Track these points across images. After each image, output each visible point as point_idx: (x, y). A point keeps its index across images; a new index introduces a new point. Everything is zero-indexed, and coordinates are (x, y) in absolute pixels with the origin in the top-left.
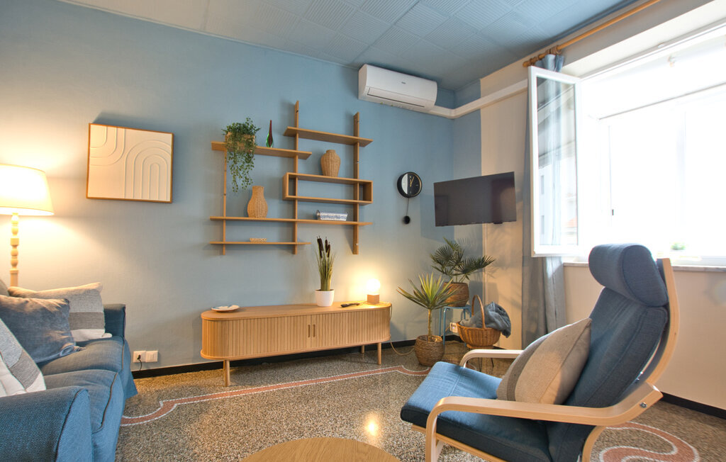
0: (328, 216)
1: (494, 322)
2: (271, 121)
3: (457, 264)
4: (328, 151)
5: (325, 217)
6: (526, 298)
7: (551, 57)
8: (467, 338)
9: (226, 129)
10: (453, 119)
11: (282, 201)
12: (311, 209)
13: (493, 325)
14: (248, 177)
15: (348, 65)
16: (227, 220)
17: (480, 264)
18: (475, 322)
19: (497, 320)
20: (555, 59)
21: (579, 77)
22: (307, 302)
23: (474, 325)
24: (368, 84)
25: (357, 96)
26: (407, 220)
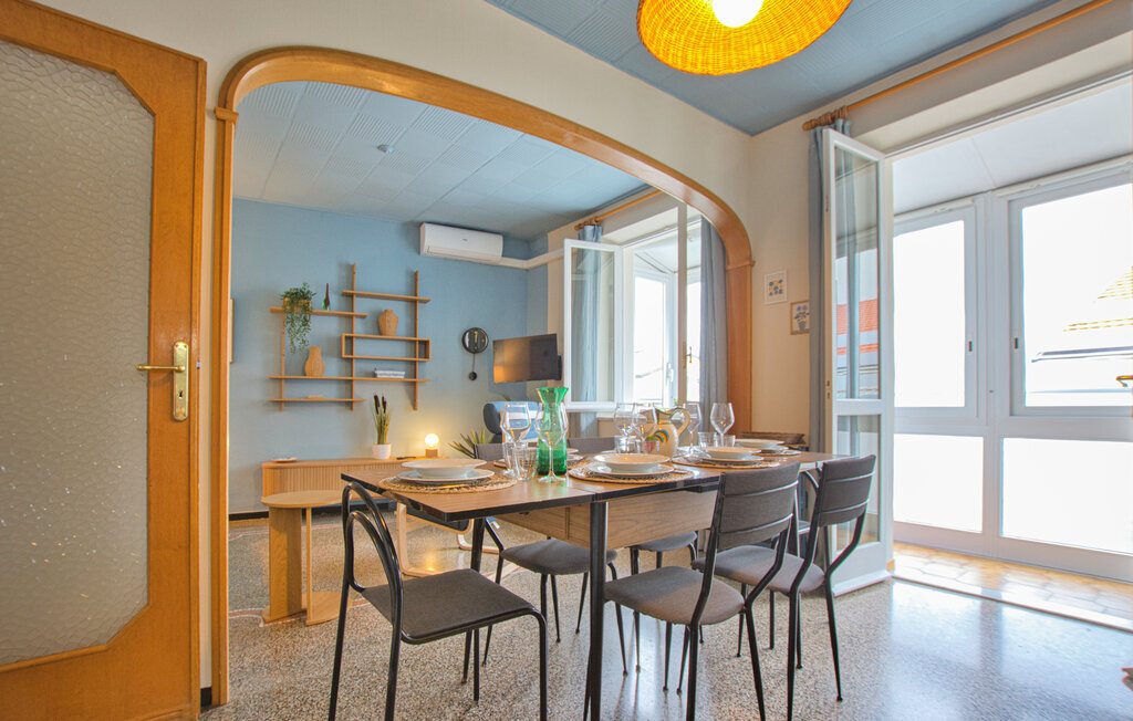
0: (385, 374)
2: (328, 284)
4: (386, 310)
5: (382, 374)
9: (284, 293)
10: (527, 270)
11: (338, 360)
12: (369, 367)
14: (305, 339)
15: (409, 222)
16: (285, 379)
22: (365, 454)
24: (428, 242)
25: (419, 253)
26: (474, 376)
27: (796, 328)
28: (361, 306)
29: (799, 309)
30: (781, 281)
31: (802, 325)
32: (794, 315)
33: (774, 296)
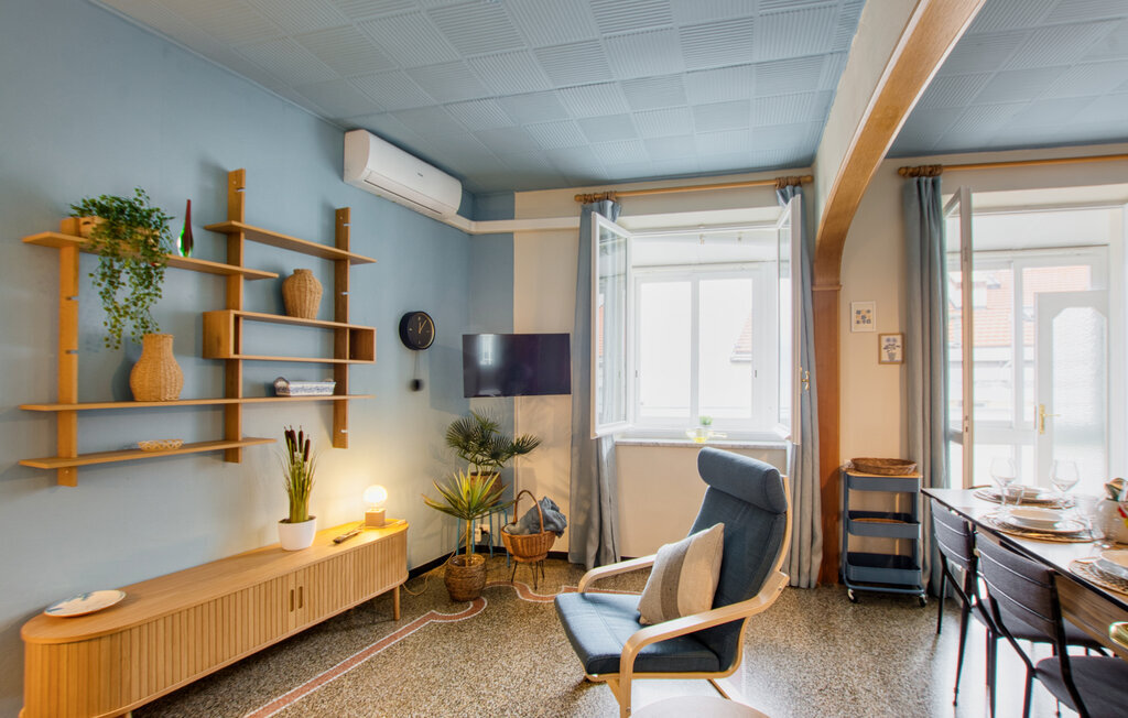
0: (303, 389)
1: (553, 523)
2: (189, 202)
3: (481, 445)
4: (296, 272)
5: (297, 390)
6: (575, 485)
7: (610, 204)
8: (521, 549)
9: (81, 205)
10: (471, 235)
11: (201, 360)
12: (266, 375)
13: (552, 526)
14: (147, 318)
15: (331, 120)
16: (81, 413)
17: (522, 448)
18: (528, 527)
19: (555, 520)
20: (613, 207)
21: (629, 230)
22: (253, 547)
23: (527, 531)
24: (370, 166)
25: (342, 176)
26: (417, 385)
27: (885, 357)
28: (253, 256)
29: (888, 340)
30: (869, 311)
31: (891, 356)
32: (883, 346)
33: (861, 325)
